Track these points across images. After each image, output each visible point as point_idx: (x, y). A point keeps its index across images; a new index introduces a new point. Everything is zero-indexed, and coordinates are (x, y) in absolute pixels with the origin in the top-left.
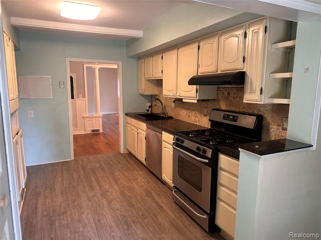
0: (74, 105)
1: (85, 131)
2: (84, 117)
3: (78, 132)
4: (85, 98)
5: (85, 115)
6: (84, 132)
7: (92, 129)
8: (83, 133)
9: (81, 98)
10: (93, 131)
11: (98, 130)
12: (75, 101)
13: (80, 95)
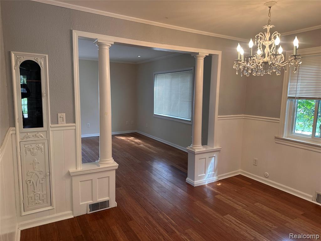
0: (44, 144)
1: (72, 210)
2: (69, 175)
3: (56, 215)
4: (74, 122)
5: (72, 170)
6: (71, 212)
7: (91, 202)
8: (67, 215)
9: (62, 123)
10: (94, 206)
11: (105, 203)
12: (47, 132)
13: (59, 115)
